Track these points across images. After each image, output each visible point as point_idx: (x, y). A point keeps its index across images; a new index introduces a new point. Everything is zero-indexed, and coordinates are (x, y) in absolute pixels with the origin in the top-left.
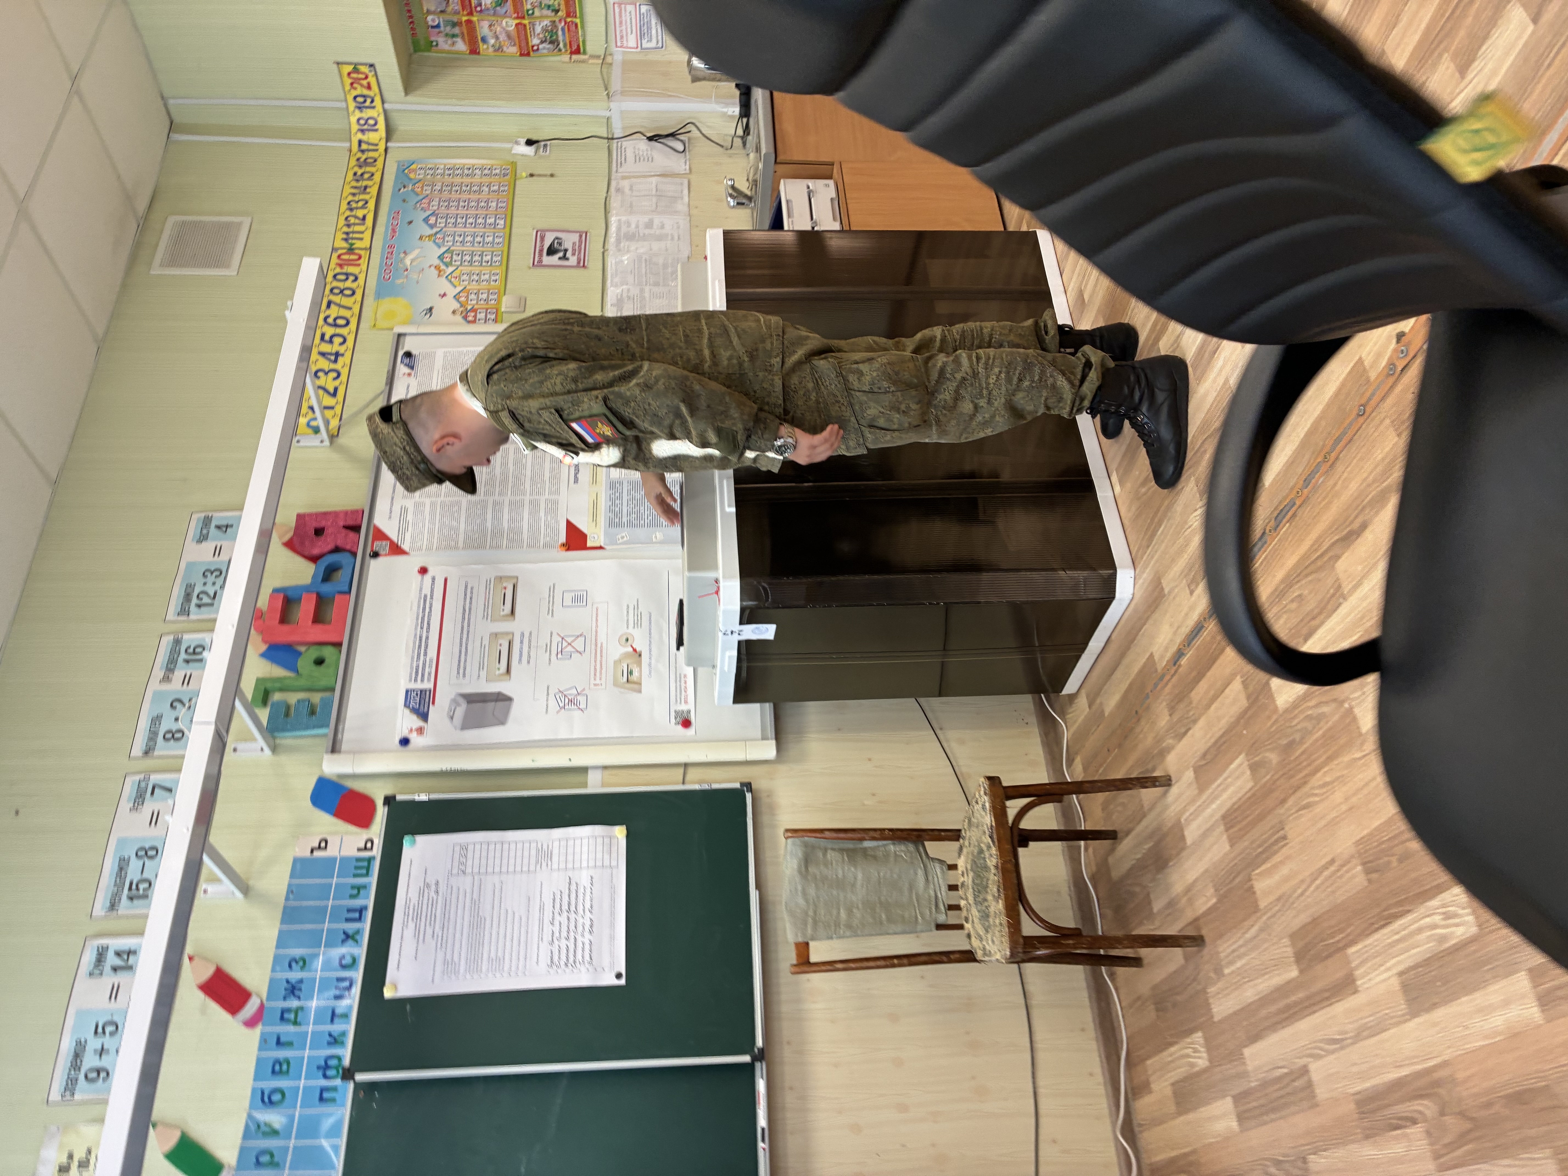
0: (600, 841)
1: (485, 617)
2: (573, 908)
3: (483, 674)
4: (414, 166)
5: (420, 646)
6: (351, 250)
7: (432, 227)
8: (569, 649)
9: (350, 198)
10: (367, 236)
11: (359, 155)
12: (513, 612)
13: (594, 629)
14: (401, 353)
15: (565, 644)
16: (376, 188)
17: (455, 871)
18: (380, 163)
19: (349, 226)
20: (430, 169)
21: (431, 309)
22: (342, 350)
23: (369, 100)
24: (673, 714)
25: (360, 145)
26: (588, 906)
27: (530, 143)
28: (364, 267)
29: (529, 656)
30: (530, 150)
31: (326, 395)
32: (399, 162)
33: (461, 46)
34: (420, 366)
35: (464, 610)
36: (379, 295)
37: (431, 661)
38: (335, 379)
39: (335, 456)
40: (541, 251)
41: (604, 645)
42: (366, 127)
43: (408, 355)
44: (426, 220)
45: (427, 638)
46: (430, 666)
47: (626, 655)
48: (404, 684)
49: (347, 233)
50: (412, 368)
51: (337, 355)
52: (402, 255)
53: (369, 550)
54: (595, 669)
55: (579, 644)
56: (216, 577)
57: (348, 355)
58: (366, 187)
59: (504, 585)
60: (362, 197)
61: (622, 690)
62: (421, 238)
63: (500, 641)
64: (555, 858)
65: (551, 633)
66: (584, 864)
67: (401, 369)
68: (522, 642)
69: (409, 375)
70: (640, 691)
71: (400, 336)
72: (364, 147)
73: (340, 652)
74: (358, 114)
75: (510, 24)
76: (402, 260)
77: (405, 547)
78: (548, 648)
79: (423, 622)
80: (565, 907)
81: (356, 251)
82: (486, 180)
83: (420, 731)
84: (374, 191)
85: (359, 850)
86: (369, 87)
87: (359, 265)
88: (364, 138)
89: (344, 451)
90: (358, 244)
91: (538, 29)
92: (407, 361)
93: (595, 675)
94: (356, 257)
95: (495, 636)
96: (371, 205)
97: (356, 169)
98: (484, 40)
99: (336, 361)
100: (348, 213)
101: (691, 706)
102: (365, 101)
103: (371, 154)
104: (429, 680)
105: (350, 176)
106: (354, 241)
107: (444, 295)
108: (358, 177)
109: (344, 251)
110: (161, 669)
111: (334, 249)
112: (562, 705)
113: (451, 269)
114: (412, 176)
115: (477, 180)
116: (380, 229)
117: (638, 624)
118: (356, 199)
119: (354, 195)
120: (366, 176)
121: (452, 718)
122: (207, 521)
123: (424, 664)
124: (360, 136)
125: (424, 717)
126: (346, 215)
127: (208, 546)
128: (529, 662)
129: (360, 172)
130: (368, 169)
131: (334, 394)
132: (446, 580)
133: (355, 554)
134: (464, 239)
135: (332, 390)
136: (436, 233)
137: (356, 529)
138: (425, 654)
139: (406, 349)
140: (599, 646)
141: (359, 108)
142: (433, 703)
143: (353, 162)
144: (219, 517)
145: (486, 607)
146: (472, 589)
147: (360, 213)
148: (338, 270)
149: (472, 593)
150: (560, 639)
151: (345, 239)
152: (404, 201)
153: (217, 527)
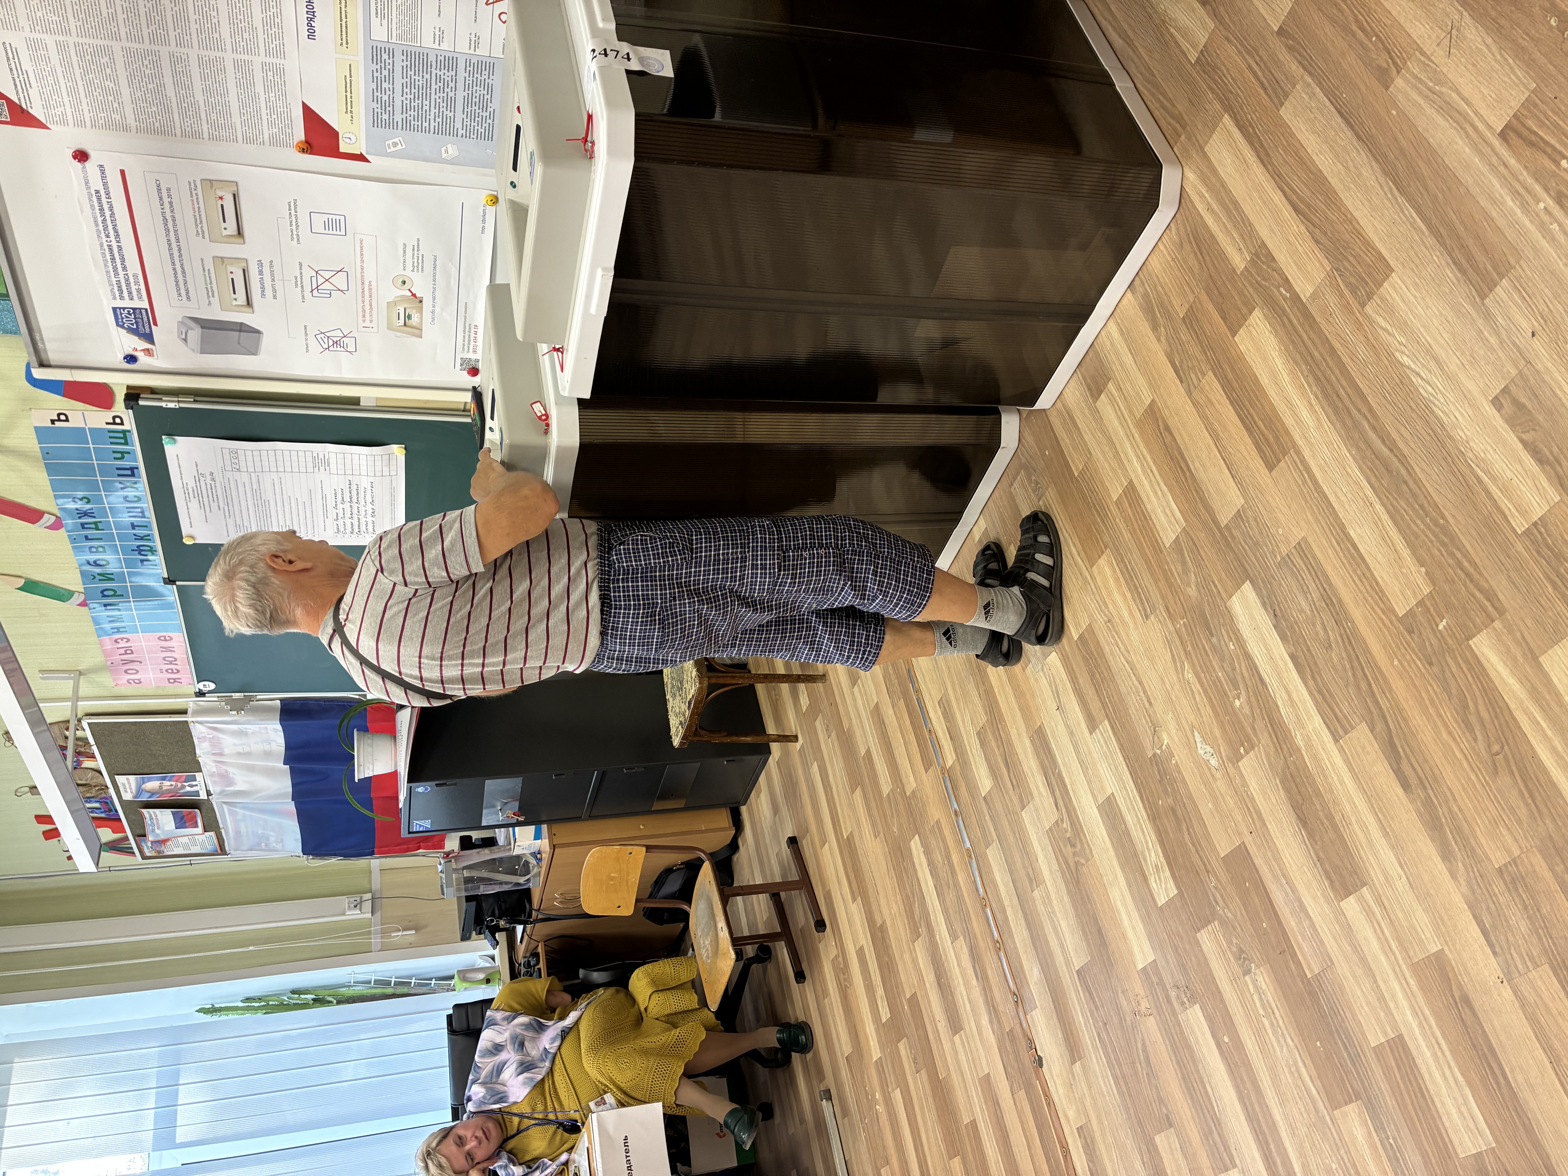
0: (378, 458)
1: (200, 234)
3: (215, 301)
12: (240, 232)
13: (358, 264)
15: (321, 279)
29: (274, 291)
35: (165, 219)
37: (135, 276)
41: (374, 284)
45: (120, 248)
46: (137, 283)
47: (403, 299)
48: (108, 303)
54: (364, 311)
55: (340, 281)
59: (220, 194)
61: (399, 334)
63: (231, 269)
64: (333, 466)
65: (300, 264)
66: (364, 472)
68: (261, 273)
70: (421, 337)
78: (299, 282)
79: (107, 228)
83: (148, 352)
85: (107, 423)
93: (364, 316)
95: (220, 258)
101: (479, 356)
104: (140, 298)
112: (326, 346)
117: (419, 266)
123: (127, 280)
125: (149, 338)
128: (275, 297)
132: (123, 172)
140: (367, 284)
142: (156, 324)
145: (198, 222)
149: (169, 196)
150: (314, 274)
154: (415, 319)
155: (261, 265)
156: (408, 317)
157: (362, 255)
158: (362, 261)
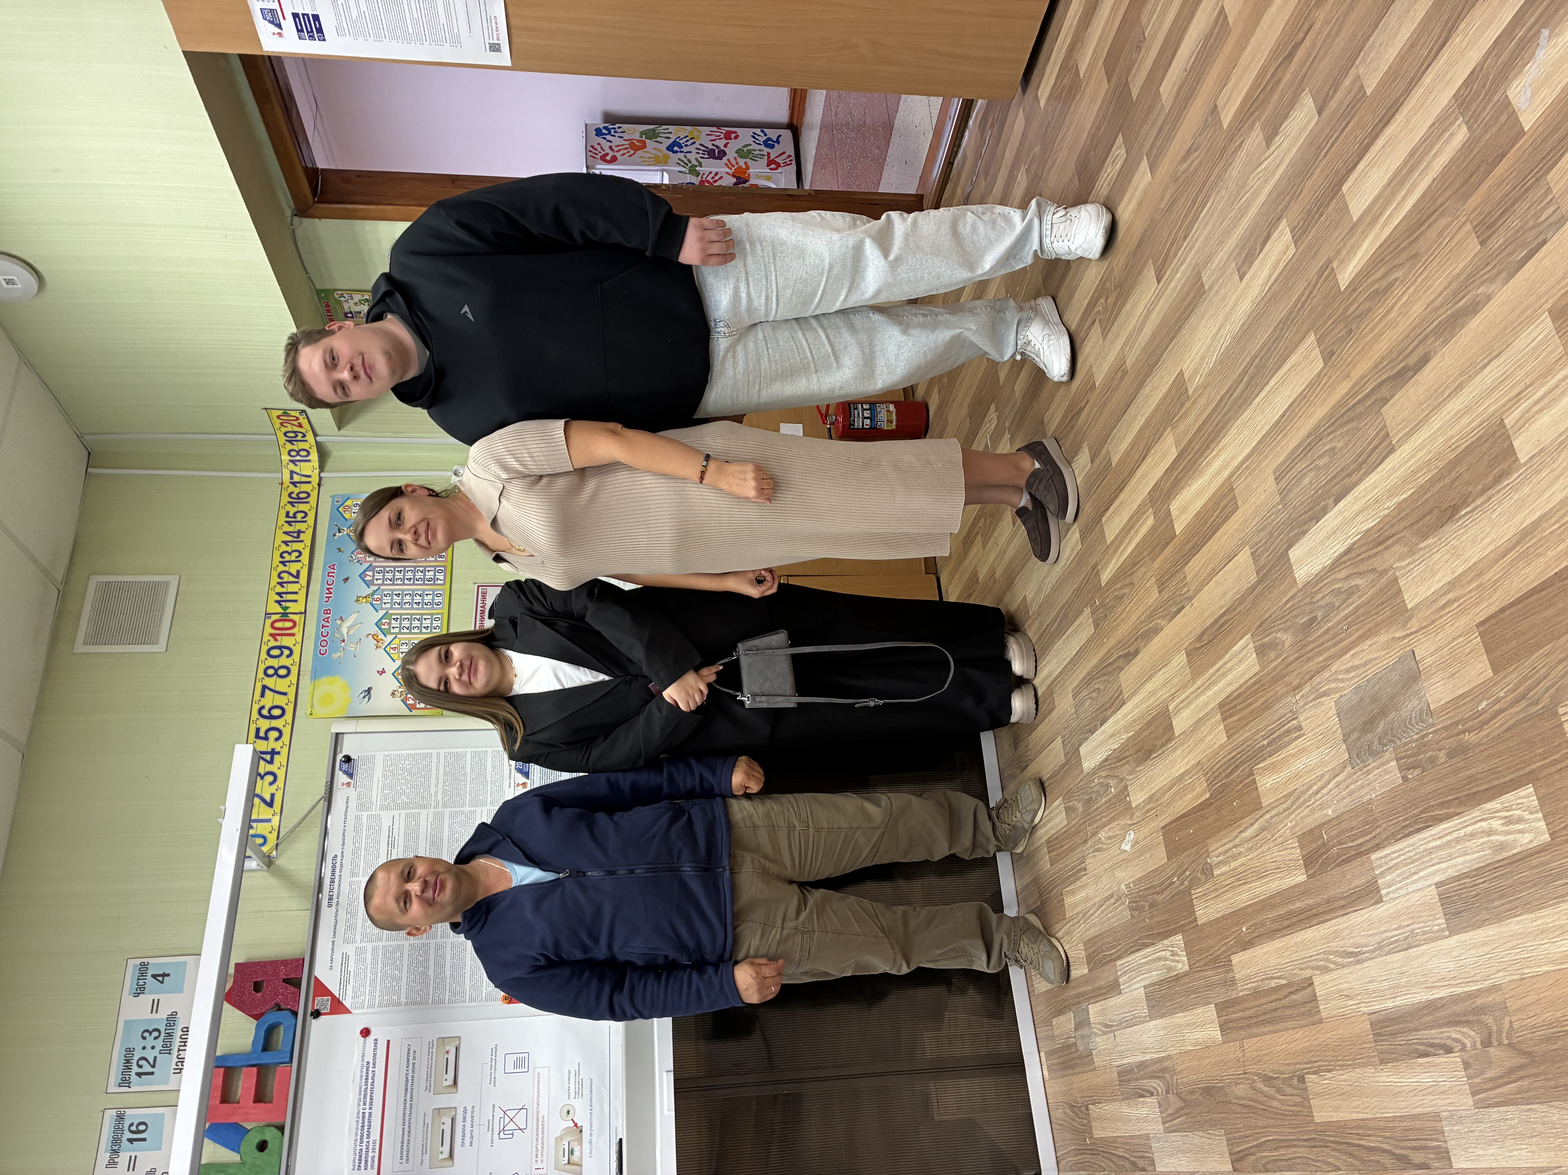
1: (428, 1089)
3: (427, 1157)
4: (349, 503)
5: (363, 1126)
6: (284, 617)
7: (368, 584)
8: (511, 1126)
9: (284, 548)
10: (301, 597)
11: (292, 488)
12: (455, 1082)
13: (536, 1100)
14: (340, 757)
15: (507, 1120)
16: (311, 530)
18: (313, 500)
19: (281, 584)
21: (370, 689)
22: (277, 746)
23: (300, 435)
25: (292, 478)
28: (299, 638)
29: (472, 1137)
31: (262, 805)
32: (333, 497)
34: (360, 771)
35: (407, 1079)
36: (316, 675)
37: (374, 1142)
38: (271, 784)
39: (273, 881)
41: (546, 1119)
42: (298, 458)
43: (348, 759)
44: (362, 576)
45: (370, 1115)
46: (374, 1150)
47: (567, 1131)
48: (348, 1172)
49: (279, 594)
50: (351, 776)
51: (273, 753)
52: (339, 622)
53: (310, 1010)
54: (537, 1150)
55: (520, 1120)
56: (156, 1038)
57: (284, 752)
58: (299, 532)
59: (447, 1049)
60: (296, 546)
61: (563, 1173)
62: (357, 601)
63: (443, 1120)
65: (494, 1108)
67: (341, 778)
68: (464, 1119)
69: (348, 784)
71: (337, 734)
72: (296, 478)
73: (283, 1134)
74: (289, 446)
76: (338, 629)
77: (347, 1003)
79: (366, 1097)
81: (291, 617)
84: (307, 537)
86: (300, 426)
87: (293, 635)
88: (297, 470)
89: (282, 875)
90: (293, 608)
92: (345, 766)
93: (537, 1156)
94: (289, 624)
95: (438, 1111)
96: (305, 558)
97: (289, 507)
99: (271, 762)
100: (281, 568)
102: (297, 436)
103: (304, 487)
104: (372, 1166)
105: (283, 518)
106: (288, 604)
107: (383, 672)
108: (291, 519)
109: (277, 617)
110: (106, 1151)
111: (268, 615)
113: (390, 637)
116: (315, 586)
118: (289, 549)
119: (286, 543)
120: (299, 516)
122: (144, 967)
123: (367, 1148)
124: (292, 467)
126: (279, 570)
127: (146, 999)
128: (471, 1144)
129: (292, 510)
130: (302, 507)
131: (270, 804)
132: (388, 1042)
133: (295, 1014)
134: (402, 599)
135: (268, 798)
136: (374, 592)
137: (296, 983)
138: (368, 1136)
139: (344, 753)
140: (541, 1119)
141: (290, 441)
143: (286, 499)
144: (157, 964)
145: (428, 1076)
146: (415, 1052)
147: (293, 568)
148: (273, 643)
149: (414, 1058)
150: (502, 1114)
151: (278, 602)
152: (340, 550)
153: (154, 976)
154: (577, 1153)
155: (465, 1111)
156: (572, 1152)
157: (538, 1089)
158: (539, 1096)
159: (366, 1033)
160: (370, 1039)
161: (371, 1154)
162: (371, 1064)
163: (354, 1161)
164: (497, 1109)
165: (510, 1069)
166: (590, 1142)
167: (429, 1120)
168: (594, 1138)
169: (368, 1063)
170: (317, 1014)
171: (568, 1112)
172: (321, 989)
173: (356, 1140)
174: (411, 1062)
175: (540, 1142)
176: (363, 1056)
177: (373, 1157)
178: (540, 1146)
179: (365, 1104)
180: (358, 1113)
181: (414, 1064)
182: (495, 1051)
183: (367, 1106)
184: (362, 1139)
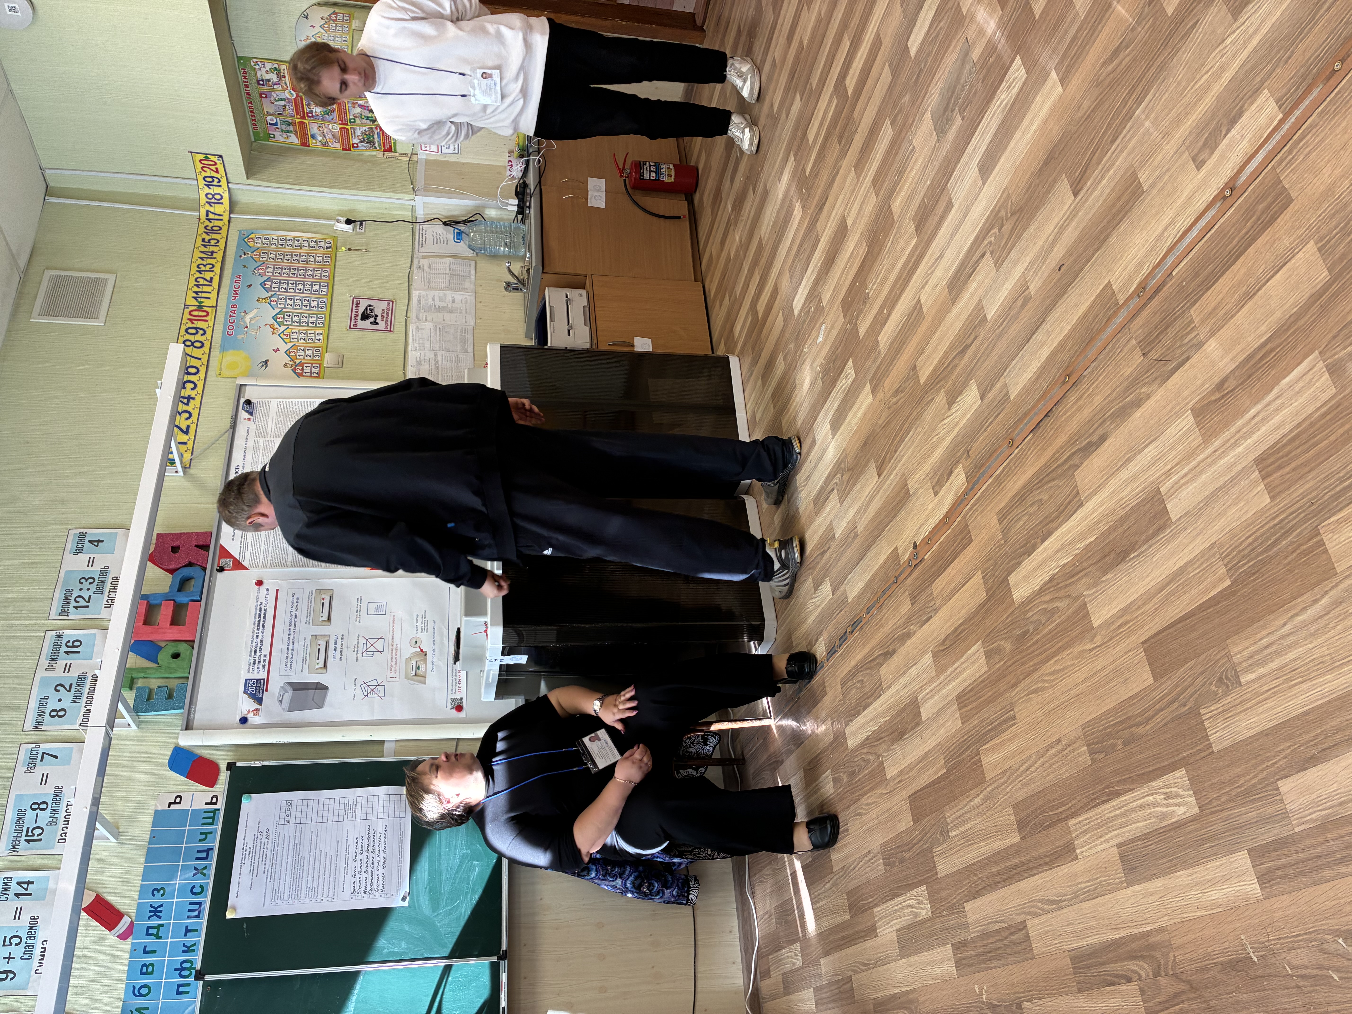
0: (392, 797)
1: (308, 622)
2: (371, 850)
3: (306, 667)
4: (252, 236)
5: (256, 645)
6: (200, 308)
7: (267, 290)
8: (372, 649)
9: (200, 262)
10: (213, 295)
11: (207, 223)
12: (329, 619)
13: (391, 633)
14: (242, 400)
15: (369, 645)
16: (222, 252)
17: (282, 822)
18: (224, 232)
19: (197, 286)
20: (266, 239)
21: (266, 362)
22: (193, 394)
23: (216, 180)
24: (449, 701)
25: (207, 215)
26: (382, 848)
27: (349, 222)
28: (211, 324)
29: (341, 655)
30: (348, 228)
31: (180, 432)
32: (240, 231)
33: (294, 139)
34: (258, 412)
35: (292, 616)
36: (223, 349)
37: (265, 656)
38: (187, 419)
39: (187, 484)
40: (356, 315)
41: (399, 646)
42: (213, 200)
43: (248, 402)
44: (263, 284)
45: (262, 637)
46: (264, 661)
47: (416, 654)
48: (245, 674)
49: (196, 293)
50: (251, 414)
51: (189, 398)
52: (243, 314)
53: (216, 566)
54: (392, 665)
55: (379, 645)
56: (90, 583)
57: (198, 398)
58: (212, 252)
59: (323, 596)
60: (210, 261)
61: (412, 682)
62: (258, 300)
63: (319, 642)
64: (358, 811)
65: (359, 636)
66: (380, 816)
67: (243, 415)
68: (336, 643)
69: (249, 419)
70: (425, 683)
71: (241, 385)
72: (211, 216)
73: (193, 648)
74: (207, 190)
75: (336, 128)
76: (243, 319)
77: (245, 563)
78: (356, 648)
79: (259, 625)
80: (365, 848)
81: (205, 309)
82: (313, 251)
83: (256, 711)
84: (219, 256)
85: (206, 804)
86: (217, 171)
87: (207, 321)
88: (211, 209)
89: (194, 480)
90: (206, 302)
91: (358, 132)
92: (247, 407)
93: (391, 670)
94: (204, 314)
95: (315, 637)
96: (217, 269)
97: (204, 236)
98: (313, 137)
99: (187, 404)
100: (198, 275)
101: (463, 695)
102: (213, 181)
103: (217, 223)
104: (263, 671)
105: (199, 242)
106: (202, 300)
107: (278, 350)
108: (206, 243)
109: (194, 308)
110: (46, 659)
111: (186, 306)
112: (366, 693)
113: (283, 328)
114: (251, 244)
115: (304, 250)
116: (225, 290)
117: (424, 630)
118: (205, 263)
119: (202, 258)
120: (213, 242)
121: (281, 701)
122: (82, 536)
123: (260, 659)
124: (208, 207)
125: (259, 701)
126: (196, 276)
127: (84, 557)
128: (341, 659)
129: (207, 238)
130: (214, 236)
131: (186, 432)
132: (277, 590)
133: (204, 569)
134: (294, 302)
135: (184, 429)
136: (272, 296)
137: (206, 548)
138: (261, 651)
139: (246, 398)
140: (395, 646)
141: (207, 186)
142: (267, 691)
143: (202, 229)
144: (93, 534)
145: (308, 614)
146: (298, 598)
147: (208, 276)
148: (190, 325)
149: (297, 602)
150: (365, 641)
151: (195, 298)
152: (245, 266)
153: (91, 542)
154: (422, 669)
155: (336, 637)
156: (418, 668)
157: (393, 626)
158: (393, 631)
159: (259, 583)
160: (263, 589)
161: (262, 663)
162: (264, 605)
163: (249, 667)
164: (361, 638)
165: (372, 611)
166: (433, 662)
167: (308, 642)
168: (436, 659)
169: (261, 603)
170: (221, 569)
171: (416, 642)
172: (225, 553)
173: (251, 653)
174: (295, 604)
175: (394, 660)
176: (258, 599)
177: (264, 666)
178: (394, 663)
179: (258, 630)
180: (253, 636)
181: (297, 606)
182: (360, 600)
183: (260, 632)
184: (255, 652)
